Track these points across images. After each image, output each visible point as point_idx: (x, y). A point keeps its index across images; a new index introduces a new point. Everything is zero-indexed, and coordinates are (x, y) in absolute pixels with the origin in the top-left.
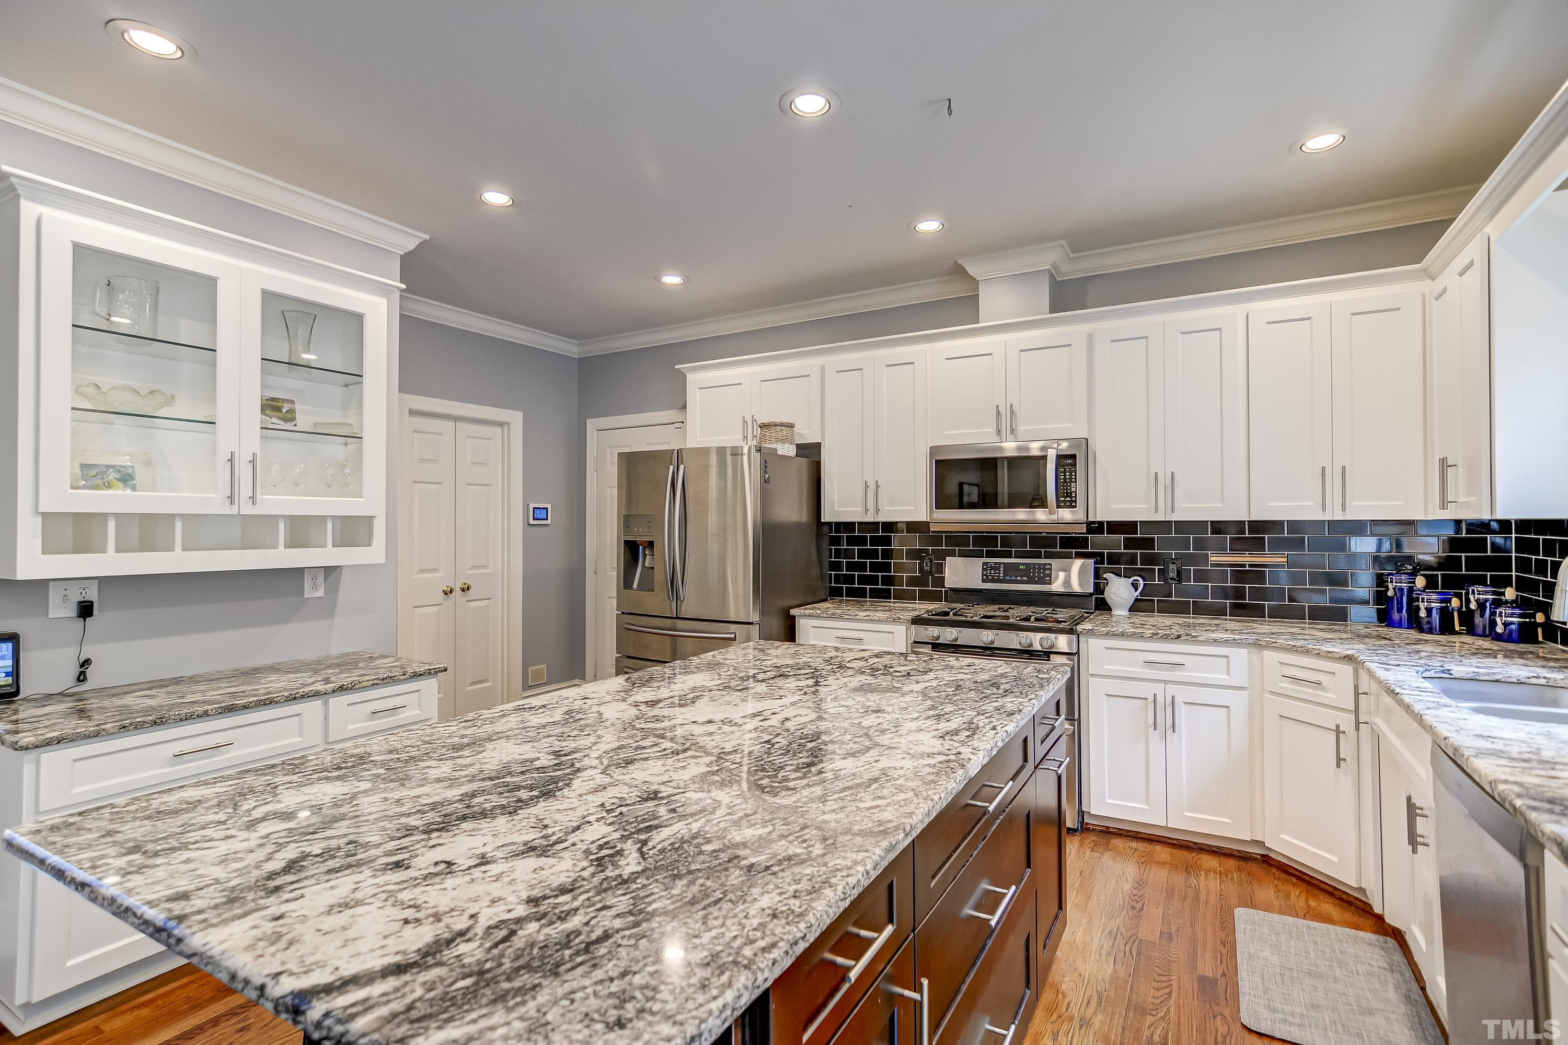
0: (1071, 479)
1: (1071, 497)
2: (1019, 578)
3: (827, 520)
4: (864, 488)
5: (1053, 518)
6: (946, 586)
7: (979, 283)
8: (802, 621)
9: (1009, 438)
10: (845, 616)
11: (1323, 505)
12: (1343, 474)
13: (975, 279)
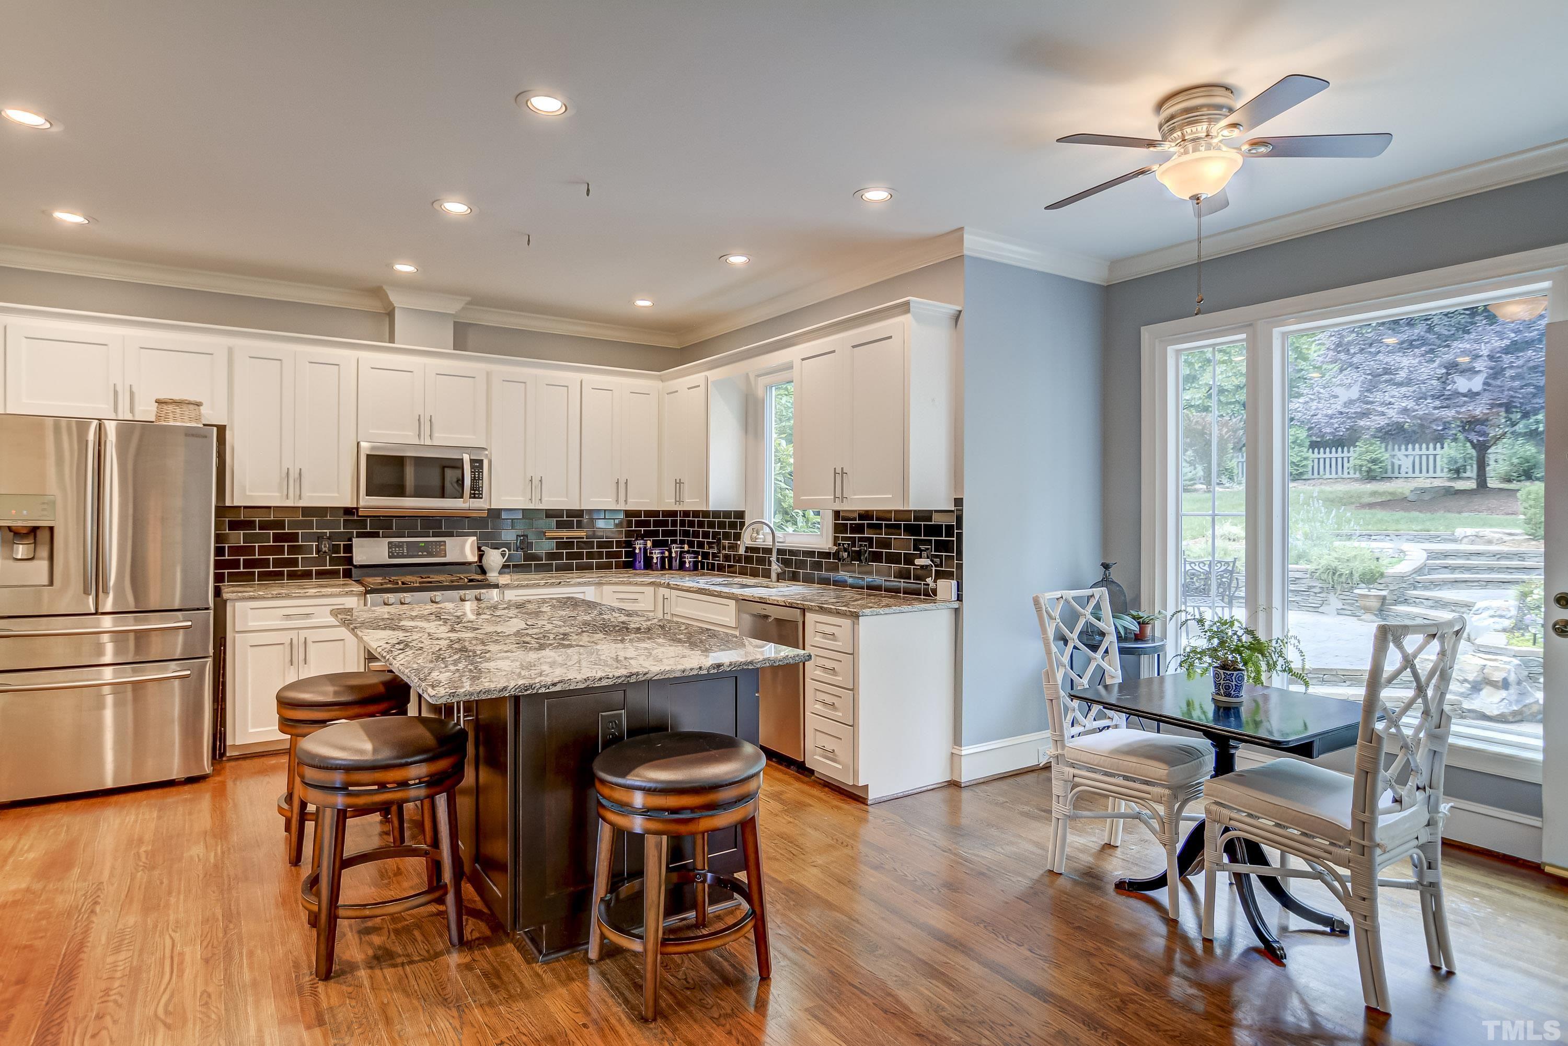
0: (479, 477)
1: (479, 491)
2: (420, 553)
3: (236, 504)
4: (284, 475)
5: (466, 506)
6: (355, 563)
7: (394, 308)
8: (238, 604)
9: (428, 442)
10: (294, 595)
11: (617, 501)
12: (626, 483)
13: (391, 304)
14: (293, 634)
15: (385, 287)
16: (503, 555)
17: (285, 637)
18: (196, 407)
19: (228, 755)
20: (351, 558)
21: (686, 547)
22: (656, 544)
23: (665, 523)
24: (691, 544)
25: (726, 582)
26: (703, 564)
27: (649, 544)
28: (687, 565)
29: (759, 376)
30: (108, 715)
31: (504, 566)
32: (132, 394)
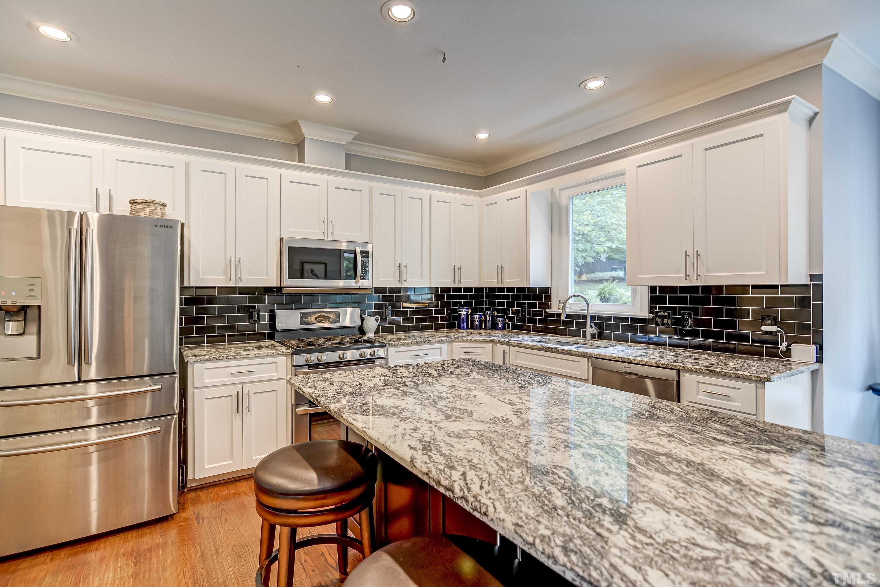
0: (366, 264)
1: (366, 274)
3: (192, 285)
4: (228, 262)
5: (357, 285)
6: (277, 329)
7: (304, 139)
8: (196, 366)
9: (330, 238)
10: (239, 357)
11: (454, 281)
12: (460, 268)
13: (302, 135)
14: (239, 388)
15: (299, 122)
16: (377, 320)
17: (232, 391)
18: (162, 207)
19: (188, 486)
20: (275, 324)
21: (496, 313)
22: (474, 311)
23: (476, 297)
24: (498, 311)
25: (544, 340)
26: (509, 324)
27: (470, 311)
28: (500, 326)
29: (562, 190)
30: (94, 470)
31: (378, 329)
32: (111, 197)
